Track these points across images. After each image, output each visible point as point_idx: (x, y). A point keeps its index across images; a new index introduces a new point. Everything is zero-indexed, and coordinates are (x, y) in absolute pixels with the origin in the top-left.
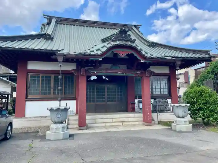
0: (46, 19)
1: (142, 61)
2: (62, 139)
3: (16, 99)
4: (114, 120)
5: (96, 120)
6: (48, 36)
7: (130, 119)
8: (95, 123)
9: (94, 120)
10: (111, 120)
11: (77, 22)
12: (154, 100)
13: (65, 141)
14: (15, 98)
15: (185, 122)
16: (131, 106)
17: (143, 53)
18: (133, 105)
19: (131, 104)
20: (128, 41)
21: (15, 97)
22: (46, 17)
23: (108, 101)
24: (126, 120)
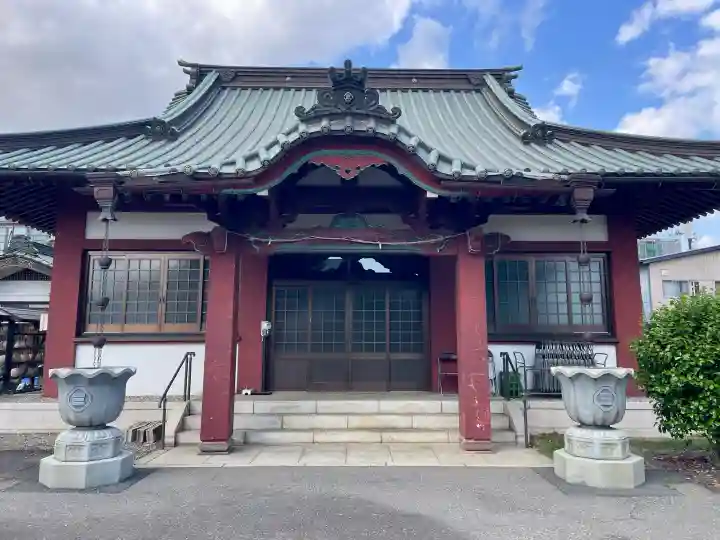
0: (188, 77)
1: (430, 195)
2: (83, 486)
3: (47, 336)
4: (355, 421)
5: (286, 418)
6: (158, 128)
7: (418, 422)
8: (282, 429)
9: (277, 419)
10: (341, 422)
11: (288, 79)
12: (537, 347)
13: (90, 495)
14: (44, 333)
15: (608, 445)
16: (439, 370)
17: (430, 159)
18: (451, 365)
19: (444, 361)
20: (367, 116)
21: (45, 329)
22: (189, 69)
23: (357, 348)
24: (402, 422)
